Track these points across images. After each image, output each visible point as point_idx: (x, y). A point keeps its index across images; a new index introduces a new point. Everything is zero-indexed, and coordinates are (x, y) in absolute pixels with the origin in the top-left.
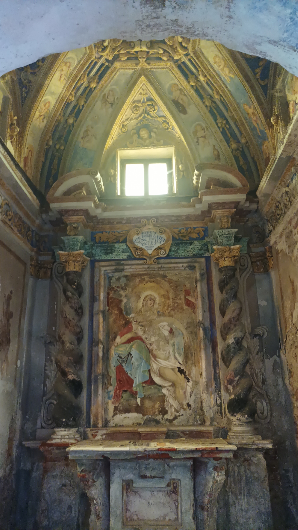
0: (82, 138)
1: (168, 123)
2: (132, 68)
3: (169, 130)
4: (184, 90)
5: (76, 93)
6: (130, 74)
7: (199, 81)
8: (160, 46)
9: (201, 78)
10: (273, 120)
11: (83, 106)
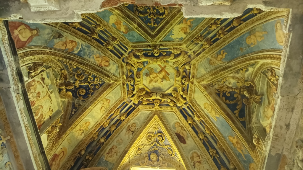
0: (107, 154)
1: (172, 150)
2: (150, 110)
3: (173, 155)
4: (184, 127)
5: (110, 122)
6: (148, 114)
7: (194, 121)
8: (169, 97)
9: (196, 119)
10: (255, 141)
11: (113, 131)
